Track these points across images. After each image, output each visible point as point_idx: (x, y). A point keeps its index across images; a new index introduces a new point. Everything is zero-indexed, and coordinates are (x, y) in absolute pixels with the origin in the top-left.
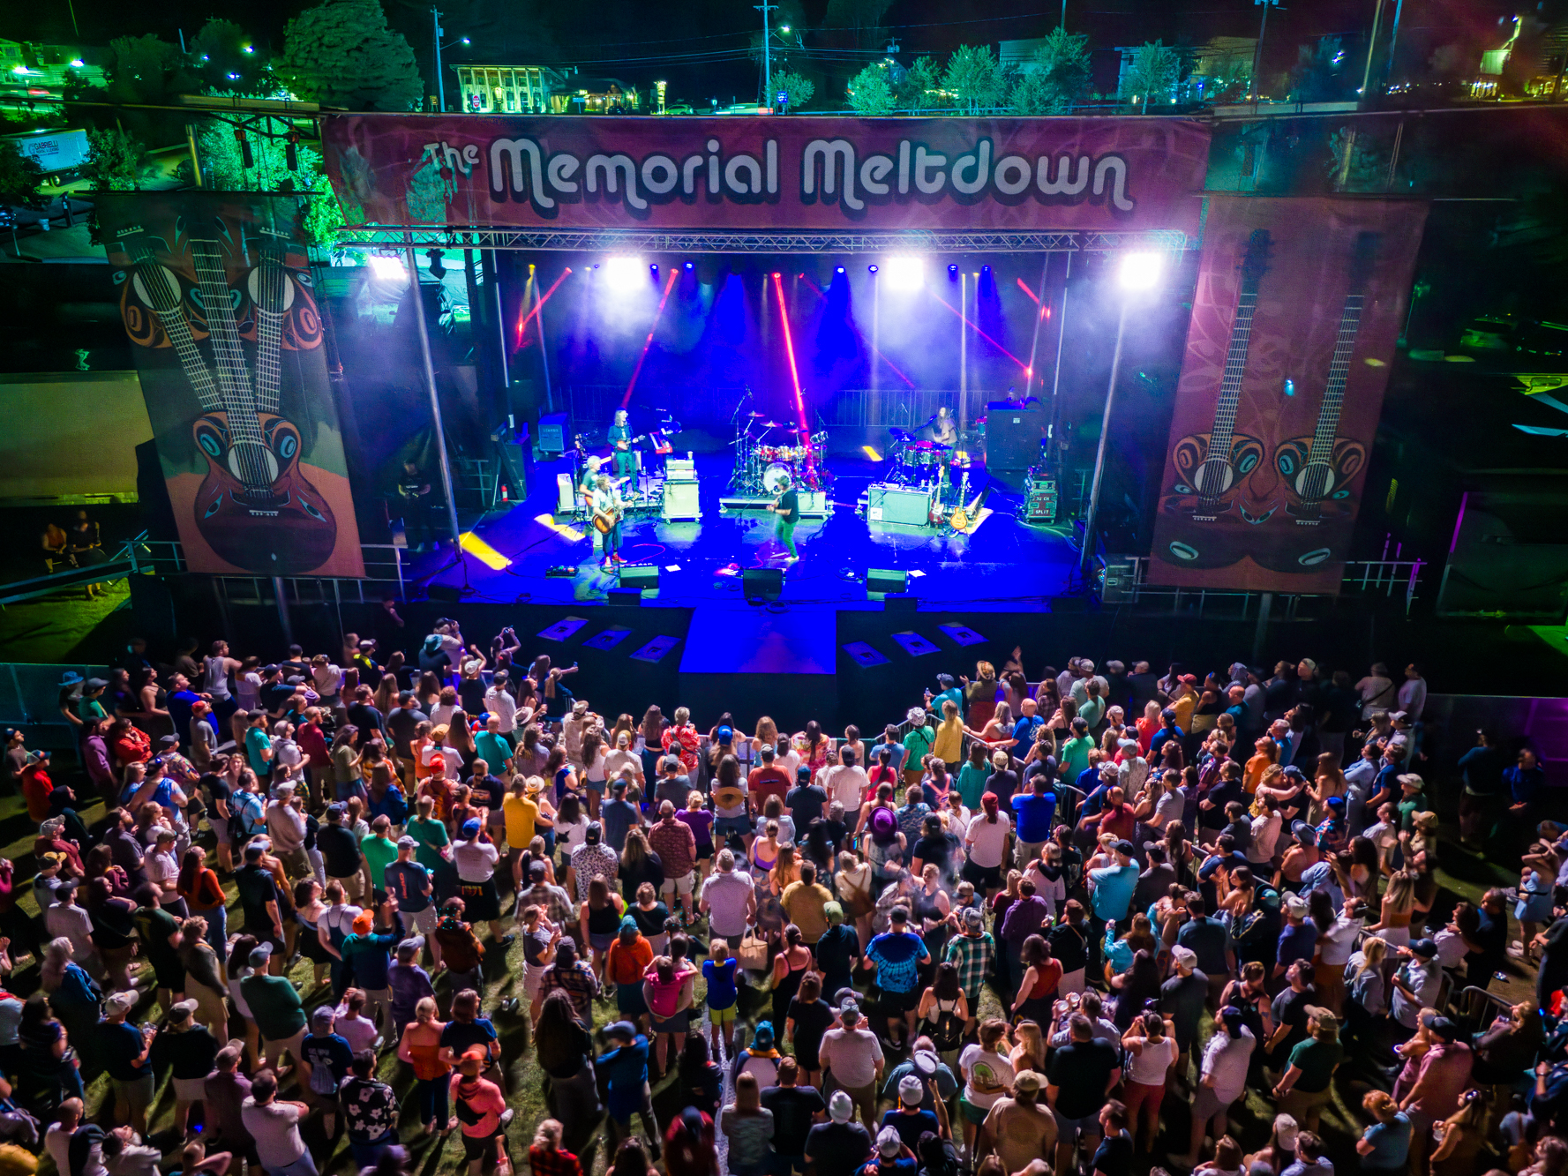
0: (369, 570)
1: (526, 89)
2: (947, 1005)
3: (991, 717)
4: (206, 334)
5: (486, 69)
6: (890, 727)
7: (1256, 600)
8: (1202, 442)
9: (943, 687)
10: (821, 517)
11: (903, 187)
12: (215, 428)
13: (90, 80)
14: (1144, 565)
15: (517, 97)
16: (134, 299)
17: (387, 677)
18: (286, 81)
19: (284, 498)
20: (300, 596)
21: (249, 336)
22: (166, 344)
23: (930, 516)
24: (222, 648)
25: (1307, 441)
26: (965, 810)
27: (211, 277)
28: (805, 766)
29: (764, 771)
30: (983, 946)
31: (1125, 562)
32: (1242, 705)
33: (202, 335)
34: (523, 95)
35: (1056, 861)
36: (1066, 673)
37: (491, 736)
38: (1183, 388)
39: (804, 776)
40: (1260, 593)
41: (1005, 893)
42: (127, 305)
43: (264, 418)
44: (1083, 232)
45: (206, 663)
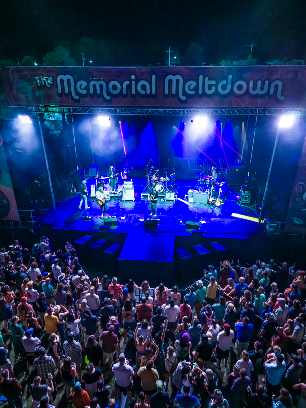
0: (21, 218)
9: (210, 270)
10: (173, 200)
11: (200, 92)
23: (208, 201)
29: (142, 306)
31: (275, 223)
37: (47, 285)
38: (300, 164)
41: (233, 374)
44: (265, 109)
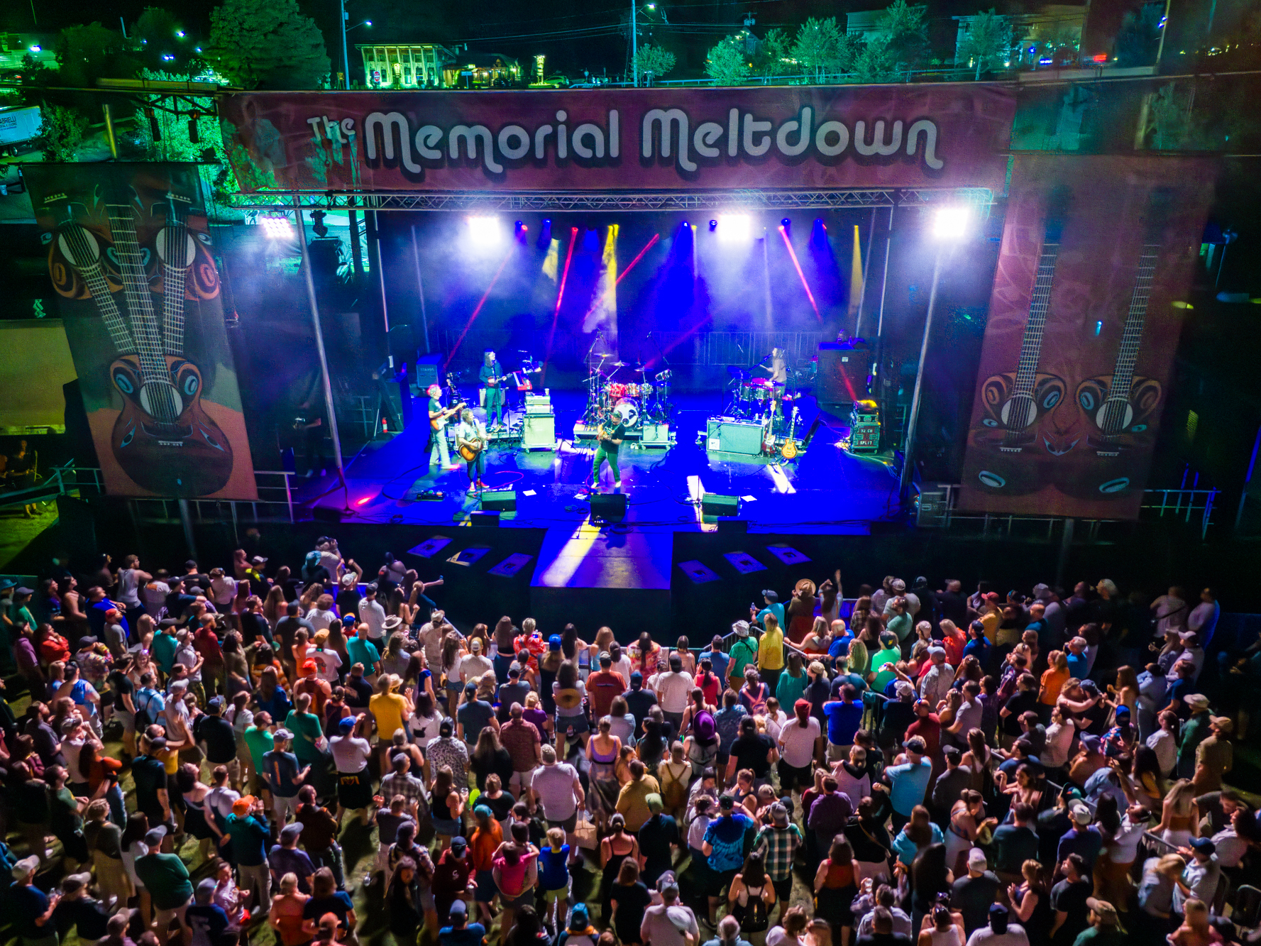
0: (261, 494)
1: (422, 65)
2: (754, 891)
3: (809, 630)
4: (121, 287)
5: (386, 48)
6: (717, 637)
7: (1059, 525)
8: (1007, 379)
9: (767, 602)
10: (664, 447)
11: (733, 150)
12: (128, 368)
13: (45, 63)
14: (955, 492)
15: (413, 71)
16: (59, 257)
17: (273, 588)
18: (212, 62)
19: (188, 431)
20: (203, 516)
21: (158, 289)
22: (86, 296)
23: (763, 446)
24: (133, 561)
25: (1107, 379)
26: (781, 714)
27: (125, 237)
28: (637, 671)
29: (601, 676)
30: (788, 836)
31: (936, 489)
32: (1042, 621)
33: (116, 288)
34: (419, 70)
35: (862, 761)
36: (881, 592)
37: (361, 642)
38: (990, 331)
39: (637, 681)
40: (1064, 518)
41: (813, 790)
42: (54, 262)
43: (171, 360)
44: (898, 190)
45: (119, 574)
